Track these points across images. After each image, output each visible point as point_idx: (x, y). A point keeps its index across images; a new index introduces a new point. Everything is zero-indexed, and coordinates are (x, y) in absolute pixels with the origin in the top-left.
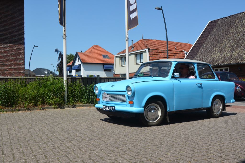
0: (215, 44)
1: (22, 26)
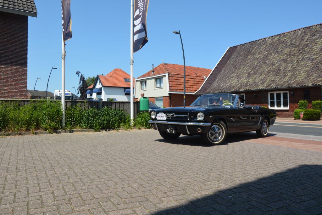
0: (233, 70)
1: (25, 45)
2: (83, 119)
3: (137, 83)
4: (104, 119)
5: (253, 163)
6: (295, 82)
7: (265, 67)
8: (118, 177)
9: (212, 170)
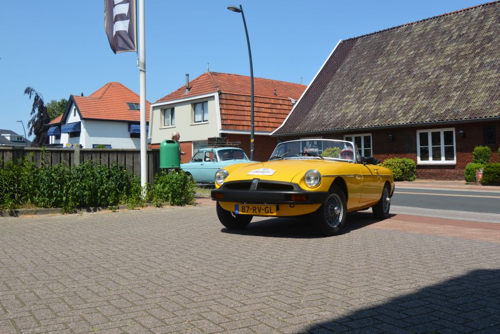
0: (348, 87)
2: (38, 187)
3: (155, 111)
4: (85, 186)
5: (387, 268)
6: (466, 110)
7: (409, 80)
8: (113, 305)
9: (307, 285)
